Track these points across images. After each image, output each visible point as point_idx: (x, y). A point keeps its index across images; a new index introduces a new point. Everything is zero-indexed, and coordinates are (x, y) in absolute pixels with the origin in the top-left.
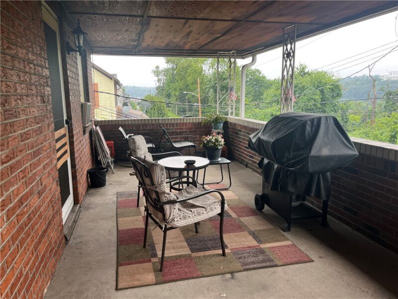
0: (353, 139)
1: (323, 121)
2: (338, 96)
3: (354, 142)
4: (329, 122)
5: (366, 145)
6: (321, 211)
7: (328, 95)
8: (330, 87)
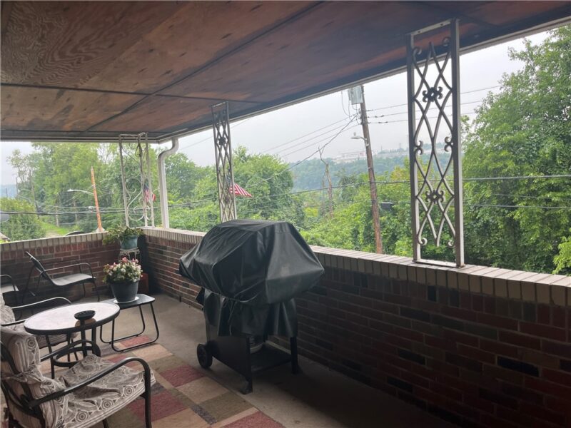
0: (315, 249)
1: (277, 229)
3: (315, 253)
4: (284, 231)
5: (331, 255)
6: (289, 352)
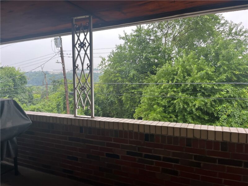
1: (6, 103)
2: (25, 83)
4: (10, 104)
7: (18, 82)
8: (19, 77)
